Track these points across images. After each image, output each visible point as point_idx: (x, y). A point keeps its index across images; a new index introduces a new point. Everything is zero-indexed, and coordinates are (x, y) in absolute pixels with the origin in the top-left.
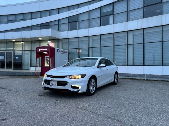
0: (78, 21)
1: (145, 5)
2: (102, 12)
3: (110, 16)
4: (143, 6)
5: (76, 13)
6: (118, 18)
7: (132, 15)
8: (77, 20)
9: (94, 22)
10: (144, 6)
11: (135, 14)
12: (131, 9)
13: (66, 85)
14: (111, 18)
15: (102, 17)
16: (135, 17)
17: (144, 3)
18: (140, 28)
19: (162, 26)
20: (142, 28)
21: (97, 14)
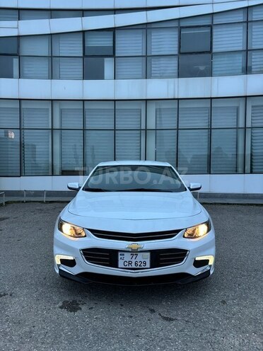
0: (17, 55)
1: (181, 51)
2: (86, 45)
3: (106, 59)
4: (176, 53)
5: (14, 33)
6: (124, 67)
7: (156, 65)
8: (16, 53)
9: (64, 67)
10: (180, 53)
11: (162, 65)
12: (153, 54)
13: (182, 260)
14: (108, 65)
15: (87, 56)
16: (162, 72)
17: (180, 47)
18: (172, 97)
19: (211, 98)
20: (176, 97)
21: (75, 48)
